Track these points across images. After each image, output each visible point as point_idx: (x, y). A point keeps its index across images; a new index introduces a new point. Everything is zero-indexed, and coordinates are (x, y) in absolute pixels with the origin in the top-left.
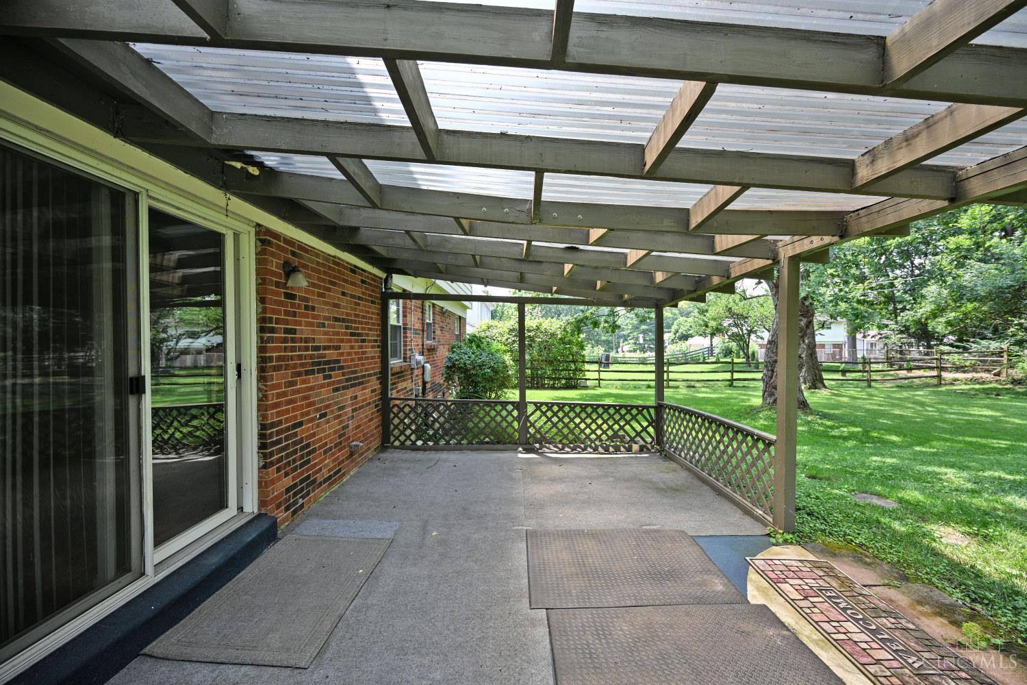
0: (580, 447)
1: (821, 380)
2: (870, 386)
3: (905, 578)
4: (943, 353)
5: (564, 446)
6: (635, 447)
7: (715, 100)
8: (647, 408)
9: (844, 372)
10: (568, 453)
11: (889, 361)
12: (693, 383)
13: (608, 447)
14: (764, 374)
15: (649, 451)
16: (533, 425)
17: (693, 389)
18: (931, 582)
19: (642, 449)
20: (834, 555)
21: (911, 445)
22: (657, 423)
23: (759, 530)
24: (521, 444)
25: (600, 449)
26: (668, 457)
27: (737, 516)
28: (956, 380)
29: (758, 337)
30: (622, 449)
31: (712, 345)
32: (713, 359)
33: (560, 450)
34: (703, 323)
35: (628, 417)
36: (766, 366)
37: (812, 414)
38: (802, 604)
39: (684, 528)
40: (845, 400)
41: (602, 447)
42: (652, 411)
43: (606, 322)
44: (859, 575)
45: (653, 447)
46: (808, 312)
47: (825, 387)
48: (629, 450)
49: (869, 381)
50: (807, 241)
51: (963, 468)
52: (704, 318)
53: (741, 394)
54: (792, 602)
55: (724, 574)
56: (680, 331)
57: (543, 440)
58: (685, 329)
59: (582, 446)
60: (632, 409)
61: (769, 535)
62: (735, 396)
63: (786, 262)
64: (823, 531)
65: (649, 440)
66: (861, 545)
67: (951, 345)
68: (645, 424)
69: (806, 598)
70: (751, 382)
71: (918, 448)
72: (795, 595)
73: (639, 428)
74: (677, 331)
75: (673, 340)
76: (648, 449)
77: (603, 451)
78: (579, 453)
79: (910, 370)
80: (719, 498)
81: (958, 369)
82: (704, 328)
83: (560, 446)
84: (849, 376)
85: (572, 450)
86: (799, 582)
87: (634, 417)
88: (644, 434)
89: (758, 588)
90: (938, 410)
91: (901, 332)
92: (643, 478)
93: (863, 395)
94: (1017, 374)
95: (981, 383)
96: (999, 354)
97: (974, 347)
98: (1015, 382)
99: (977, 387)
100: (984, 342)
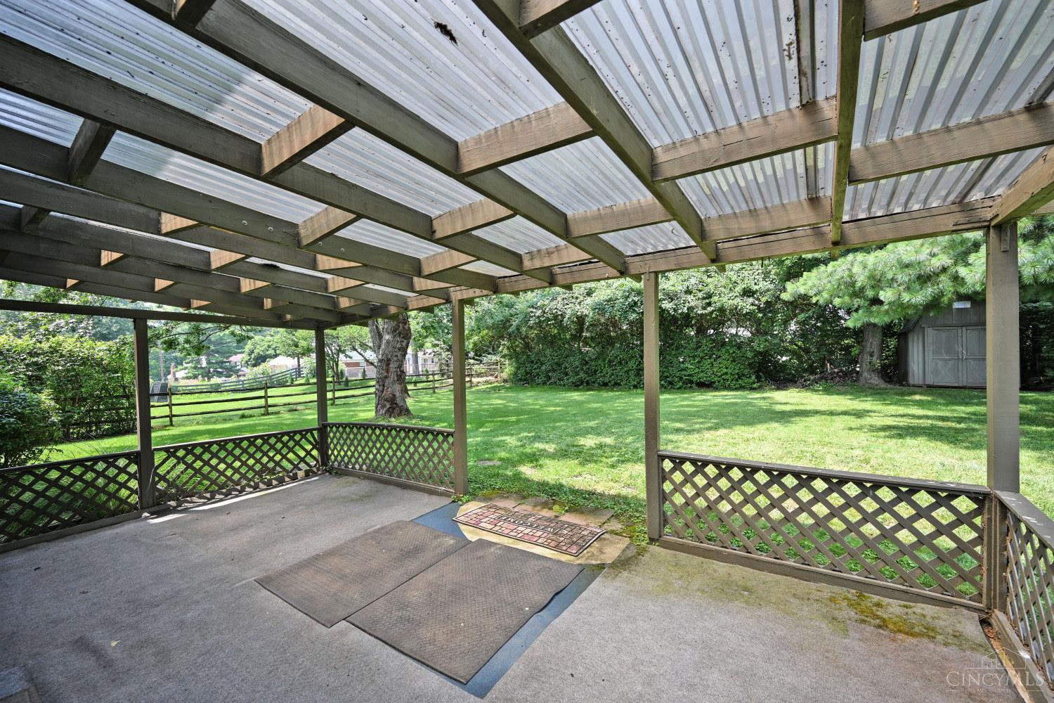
0: (237, 490)
2: (434, 392)
3: (524, 498)
5: (213, 494)
6: (301, 474)
7: (347, 136)
8: (311, 431)
9: (416, 383)
10: (221, 500)
11: (443, 373)
12: (294, 407)
13: (270, 481)
14: (376, 389)
15: (315, 474)
16: (163, 478)
17: (296, 413)
18: (535, 495)
19: (308, 474)
20: (491, 499)
21: (477, 429)
22: (322, 445)
23: (446, 501)
24: (143, 509)
25: (261, 486)
26: (339, 472)
27: (426, 498)
28: (479, 383)
29: (347, 356)
30: (287, 479)
31: (299, 365)
32: (303, 381)
33: (209, 499)
34: (291, 343)
35: (291, 444)
36: (378, 382)
37: (414, 418)
38: (496, 528)
39: (398, 519)
40: (425, 404)
41: (264, 483)
42: (315, 433)
43: (187, 341)
44: (509, 504)
45: (318, 470)
46: (407, 334)
48: (294, 478)
49: (434, 388)
50: (471, 291)
51: (512, 435)
52: (294, 337)
53: (346, 411)
54: (490, 531)
55: (447, 534)
56: (256, 351)
57: (183, 494)
58: (262, 349)
59: (239, 487)
60: (294, 435)
61: (453, 502)
62: (341, 413)
63: (457, 303)
64: (479, 488)
65: (313, 463)
66: (499, 489)
67: (474, 359)
68: (309, 447)
69: (496, 525)
70: (351, 399)
71: (481, 430)
72: (490, 527)
73: (302, 454)
74: (252, 352)
75: (247, 362)
76: (313, 472)
77: (265, 487)
78: (237, 496)
80: (405, 491)
81: (479, 375)
82: (293, 348)
83: (208, 495)
84: (420, 386)
85: (226, 496)
86: (487, 519)
87: (297, 443)
88: (308, 459)
89: (470, 532)
90: (478, 404)
91: (448, 350)
92: (333, 496)
93: (433, 399)
94: (505, 375)
95: (491, 383)
96: (496, 364)
97: (485, 360)
98: (505, 381)
99: (489, 386)
100: (489, 356)
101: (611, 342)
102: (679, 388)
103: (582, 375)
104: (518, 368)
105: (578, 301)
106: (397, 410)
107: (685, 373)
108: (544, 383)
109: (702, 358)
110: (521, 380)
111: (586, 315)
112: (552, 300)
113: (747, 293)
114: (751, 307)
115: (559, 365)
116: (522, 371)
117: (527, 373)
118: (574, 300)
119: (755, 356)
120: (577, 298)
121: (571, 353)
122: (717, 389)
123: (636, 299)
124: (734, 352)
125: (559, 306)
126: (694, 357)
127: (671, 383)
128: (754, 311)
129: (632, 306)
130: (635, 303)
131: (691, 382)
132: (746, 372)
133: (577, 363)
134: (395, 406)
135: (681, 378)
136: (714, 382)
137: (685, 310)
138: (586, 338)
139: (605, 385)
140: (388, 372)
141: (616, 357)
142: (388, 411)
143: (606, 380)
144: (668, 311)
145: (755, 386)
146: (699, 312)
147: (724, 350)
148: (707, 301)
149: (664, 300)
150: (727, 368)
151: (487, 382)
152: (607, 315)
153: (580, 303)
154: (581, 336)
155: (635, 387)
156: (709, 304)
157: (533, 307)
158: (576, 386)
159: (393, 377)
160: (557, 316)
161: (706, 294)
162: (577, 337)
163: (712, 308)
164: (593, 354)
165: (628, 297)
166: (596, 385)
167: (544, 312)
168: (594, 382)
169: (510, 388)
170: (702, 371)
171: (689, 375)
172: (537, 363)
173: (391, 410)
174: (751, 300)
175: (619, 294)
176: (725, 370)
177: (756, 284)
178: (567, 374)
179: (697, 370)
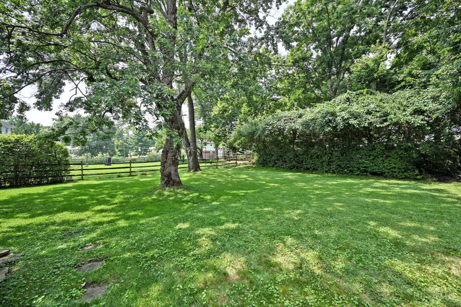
1: (199, 167)
2: (217, 168)
4: (238, 155)
9: (211, 163)
11: (225, 158)
28: (240, 164)
47: (200, 170)
49: (217, 166)
67: (240, 152)
74: (157, 146)
75: (155, 150)
79: (229, 161)
81: (242, 160)
94: (254, 161)
95: (246, 165)
96: (250, 155)
97: (245, 153)
98: (253, 164)
99: (245, 166)
100: (247, 151)
101: (312, 145)
102: (357, 175)
103: (294, 163)
104: (260, 158)
105: (293, 121)
106: (171, 182)
107: (363, 165)
108: (273, 166)
109: (375, 157)
110: (261, 163)
111: (298, 129)
112: (278, 121)
113: (418, 112)
114: (422, 122)
115: (281, 157)
116: (262, 159)
117: (264, 160)
118: (291, 121)
119: (419, 157)
120: (293, 119)
121: (288, 151)
122: (386, 178)
123: (331, 118)
124: (402, 154)
125: (282, 124)
126: (369, 156)
127: (351, 171)
128: (424, 125)
129: (328, 123)
130: (330, 121)
131: (367, 172)
132: (410, 167)
133: (291, 156)
134: (170, 179)
135: (359, 169)
136: (385, 173)
137: (366, 125)
138: (297, 142)
139: (308, 169)
140: (166, 159)
141: (315, 154)
142: (166, 182)
143: (309, 167)
144: (354, 126)
145: (418, 177)
146: (378, 126)
147: (393, 152)
148: (384, 118)
149: (351, 118)
150: (395, 164)
151: (245, 164)
152: (311, 129)
153: (294, 122)
154: (294, 141)
155: (327, 172)
156: (385, 121)
157: (268, 125)
158: (291, 169)
159: (169, 162)
160: (281, 130)
161: (383, 113)
162: (292, 142)
163: (388, 123)
164: (301, 151)
165: (325, 117)
166: (302, 169)
167: (273, 128)
168: (301, 167)
169: (255, 168)
170: (376, 165)
171: (364, 167)
172: (270, 155)
173: (168, 182)
174: (421, 117)
175: (319, 115)
176: (394, 166)
177: (425, 106)
178: (286, 162)
179: (371, 164)
